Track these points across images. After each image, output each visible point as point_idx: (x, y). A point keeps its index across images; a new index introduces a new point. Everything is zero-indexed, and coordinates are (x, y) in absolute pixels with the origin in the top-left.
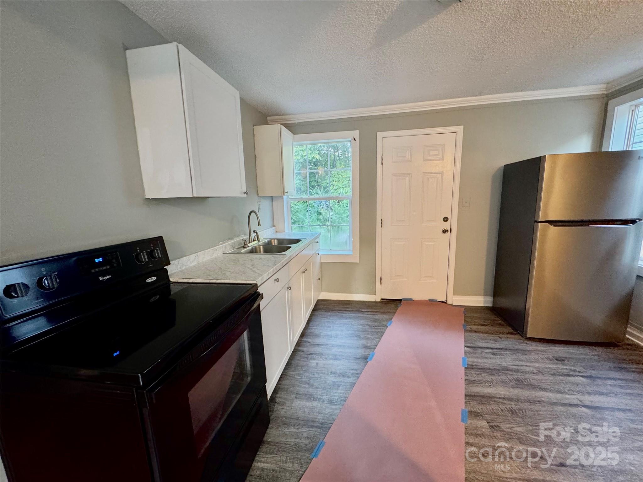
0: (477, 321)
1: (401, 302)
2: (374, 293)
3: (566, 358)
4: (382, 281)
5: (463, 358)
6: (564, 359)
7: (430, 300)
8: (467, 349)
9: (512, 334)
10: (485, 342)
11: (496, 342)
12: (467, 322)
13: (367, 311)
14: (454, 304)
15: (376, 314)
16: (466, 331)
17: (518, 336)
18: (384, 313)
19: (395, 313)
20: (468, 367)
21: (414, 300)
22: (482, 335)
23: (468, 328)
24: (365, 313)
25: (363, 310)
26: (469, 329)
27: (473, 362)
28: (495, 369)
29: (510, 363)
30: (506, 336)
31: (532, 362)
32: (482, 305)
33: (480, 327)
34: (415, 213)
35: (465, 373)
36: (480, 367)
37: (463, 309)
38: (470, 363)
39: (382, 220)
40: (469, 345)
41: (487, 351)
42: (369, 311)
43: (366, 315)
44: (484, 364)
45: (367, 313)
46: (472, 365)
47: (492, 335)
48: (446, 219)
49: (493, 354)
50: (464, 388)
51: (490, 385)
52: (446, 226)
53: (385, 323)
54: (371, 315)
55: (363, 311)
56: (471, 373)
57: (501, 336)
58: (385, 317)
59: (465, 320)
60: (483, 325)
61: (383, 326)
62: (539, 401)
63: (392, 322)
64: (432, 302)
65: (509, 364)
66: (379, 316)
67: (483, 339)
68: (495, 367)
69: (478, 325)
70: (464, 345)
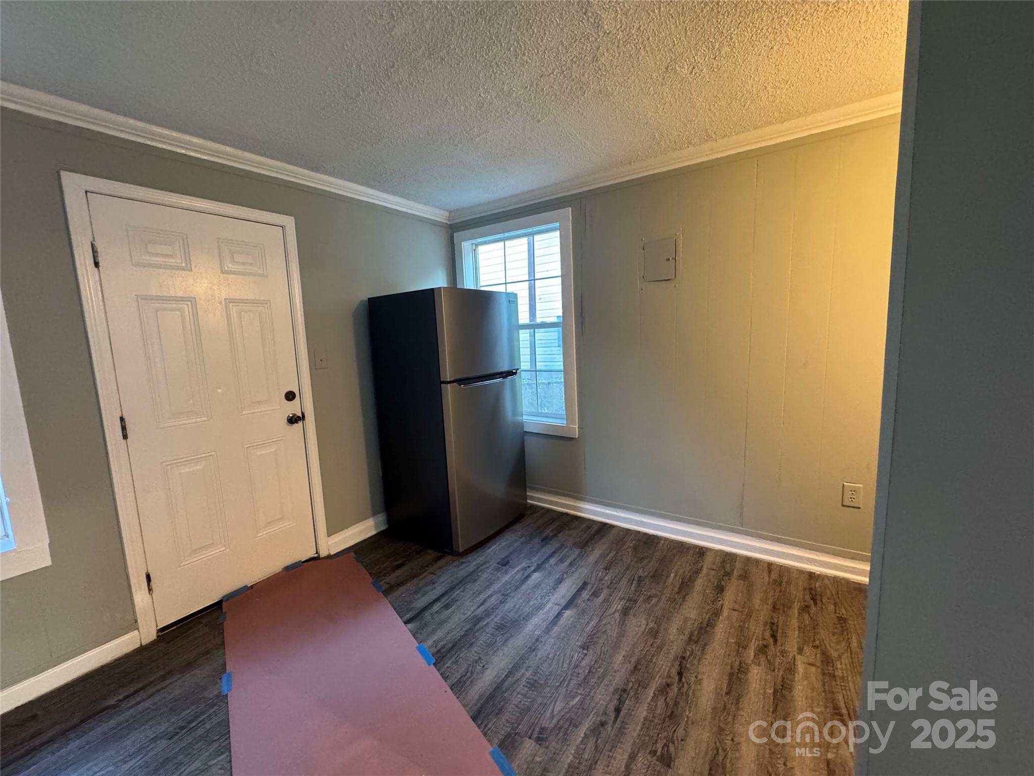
0: (385, 565)
1: (221, 608)
2: (134, 625)
3: (507, 557)
4: (152, 583)
5: (418, 648)
6: (506, 560)
7: (287, 569)
8: (409, 626)
9: (440, 558)
10: (423, 595)
11: (433, 584)
12: (376, 575)
13: (128, 697)
14: (332, 553)
15: (167, 682)
16: (387, 592)
17: (448, 558)
18: (190, 665)
19: (223, 644)
20: (436, 660)
21: (252, 587)
22: (409, 586)
23: (383, 584)
24: (124, 705)
25: (112, 701)
26: (387, 586)
27: (436, 643)
28: (466, 631)
29: (472, 606)
30: (436, 566)
31: (488, 587)
32: (374, 533)
33: (399, 572)
34: (220, 391)
35: (441, 674)
36: (450, 645)
37: (352, 554)
38: (434, 650)
39: (122, 419)
40: (408, 616)
41: (436, 607)
42: (136, 692)
43: (131, 711)
44: (450, 635)
45: (133, 702)
46: (439, 651)
47: (422, 576)
48: (290, 396)
49: (447, 607)
50: (461, 707)
51: (482, 665)
52: (294, 408)
53: (211, 693)
54: (149, 697)
55: (113, 707)
56: (448, 667)
57: (431, 570)
58: (199, 674)
59: (369, 573)
60: (399, 567)
61: (212, 706)
62: (537, 640)
63: (230, 676)
64: (294, 571)
65: (472, 609)
66: (180, 685)
67: (416, 592)
68: (464, 629)
69: (394, 571)
70: (400, 622)
